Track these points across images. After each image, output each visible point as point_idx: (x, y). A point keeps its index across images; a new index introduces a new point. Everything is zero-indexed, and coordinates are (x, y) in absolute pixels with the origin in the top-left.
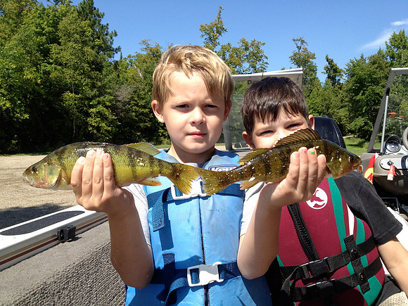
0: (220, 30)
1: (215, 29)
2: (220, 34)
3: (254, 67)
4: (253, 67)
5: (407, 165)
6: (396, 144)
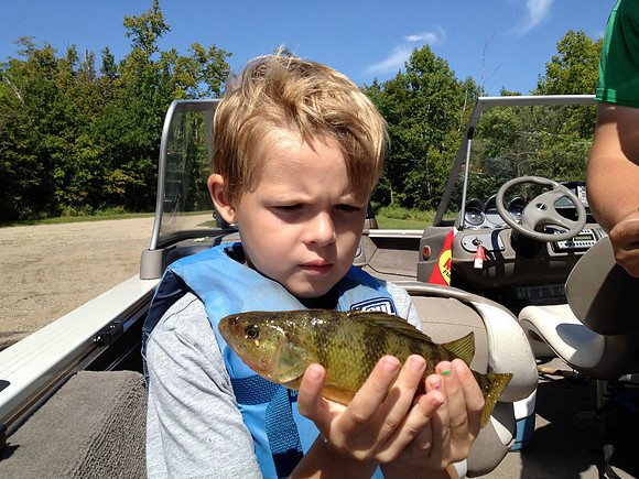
0: (159, 28)
1: (149, 25)
2: (158, 34)
3: (216, 90)
4: (214, 90)
5: (500, 245)
6: (478, 213)
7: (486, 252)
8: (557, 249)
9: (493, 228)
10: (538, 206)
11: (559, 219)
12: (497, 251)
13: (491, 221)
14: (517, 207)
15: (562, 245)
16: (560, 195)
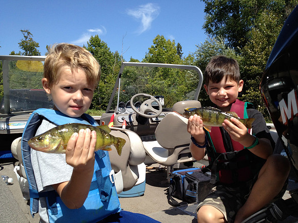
5: (132, 120)
6: (123, 108)
7: (127, 123)
8: (152, 121)
9: (129, 113)
10: (146, 104)
11: (153, 110)
12: (131, 122)
13: (129, 111)
14: (138, 105)
15: (154, 119)
16: (153, 101)
